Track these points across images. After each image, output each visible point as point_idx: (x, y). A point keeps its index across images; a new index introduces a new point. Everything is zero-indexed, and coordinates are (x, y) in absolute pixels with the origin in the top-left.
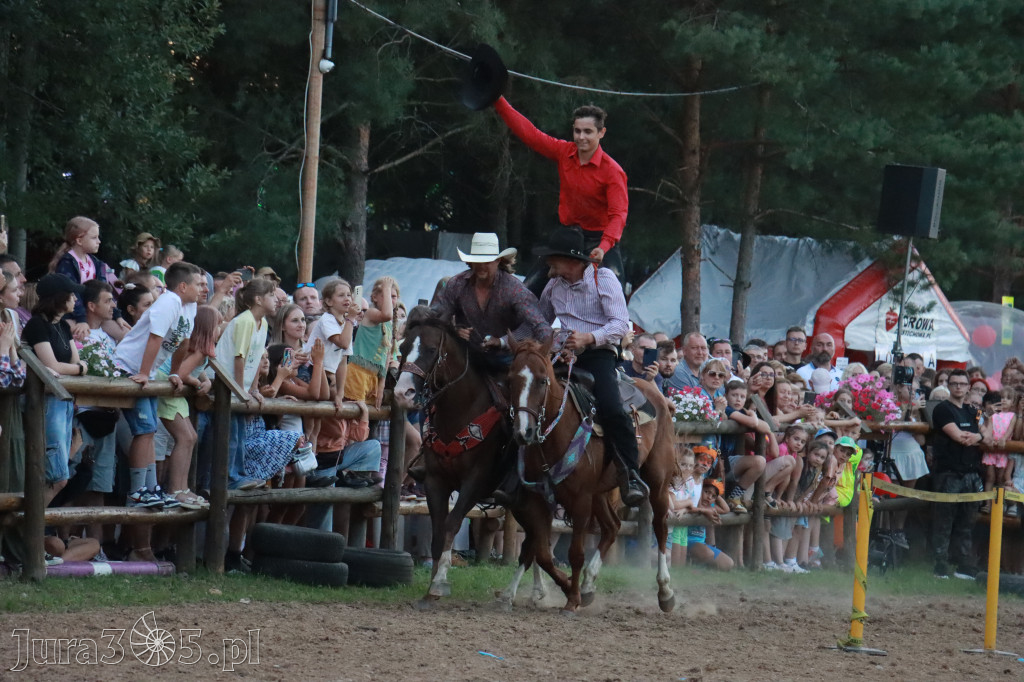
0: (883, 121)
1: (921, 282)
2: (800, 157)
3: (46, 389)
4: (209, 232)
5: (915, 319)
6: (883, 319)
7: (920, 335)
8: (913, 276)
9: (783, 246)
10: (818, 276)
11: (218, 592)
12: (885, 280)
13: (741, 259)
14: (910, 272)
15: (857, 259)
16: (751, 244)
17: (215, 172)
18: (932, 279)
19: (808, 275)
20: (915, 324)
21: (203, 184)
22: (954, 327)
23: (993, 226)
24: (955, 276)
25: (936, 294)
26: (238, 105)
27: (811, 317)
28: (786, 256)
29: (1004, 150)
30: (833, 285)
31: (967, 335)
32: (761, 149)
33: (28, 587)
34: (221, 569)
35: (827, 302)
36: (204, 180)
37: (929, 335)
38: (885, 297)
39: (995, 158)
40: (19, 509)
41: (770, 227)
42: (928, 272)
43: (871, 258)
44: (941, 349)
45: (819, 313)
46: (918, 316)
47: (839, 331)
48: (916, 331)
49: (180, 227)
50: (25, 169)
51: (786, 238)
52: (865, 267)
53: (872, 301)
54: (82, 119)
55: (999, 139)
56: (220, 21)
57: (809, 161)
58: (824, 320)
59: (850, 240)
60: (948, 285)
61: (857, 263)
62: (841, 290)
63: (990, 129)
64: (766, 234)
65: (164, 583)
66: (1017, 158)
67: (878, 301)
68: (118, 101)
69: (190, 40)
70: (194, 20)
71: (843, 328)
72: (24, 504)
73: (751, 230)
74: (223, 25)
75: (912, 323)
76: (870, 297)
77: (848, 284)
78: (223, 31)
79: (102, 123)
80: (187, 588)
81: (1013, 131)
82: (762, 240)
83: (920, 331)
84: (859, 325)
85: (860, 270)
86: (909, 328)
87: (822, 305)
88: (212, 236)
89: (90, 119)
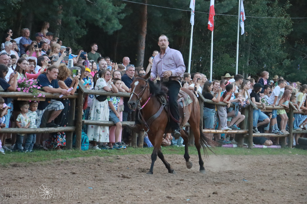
3: (253, 107)
4: (288, 74)
11: (291, 152)
17: (290, 61)
21: (287, 63)
26: (295, 46)
33: (249, 150)
34: (291, 147)
36: (287, 62)
40: (247, 133)
49: (282, 73)
50: (248, 61)
54: (261, 50)
56: (292, 28)
65: (279, 150)
68: (269, 46)
69: (285, 32)
70: (286, 28)
72: (249, 132)
74: (293, 29)
78: (293, 30)
79: (265, 51)
80: (284, 151)
88: (289, 75)
89: (263, 50)
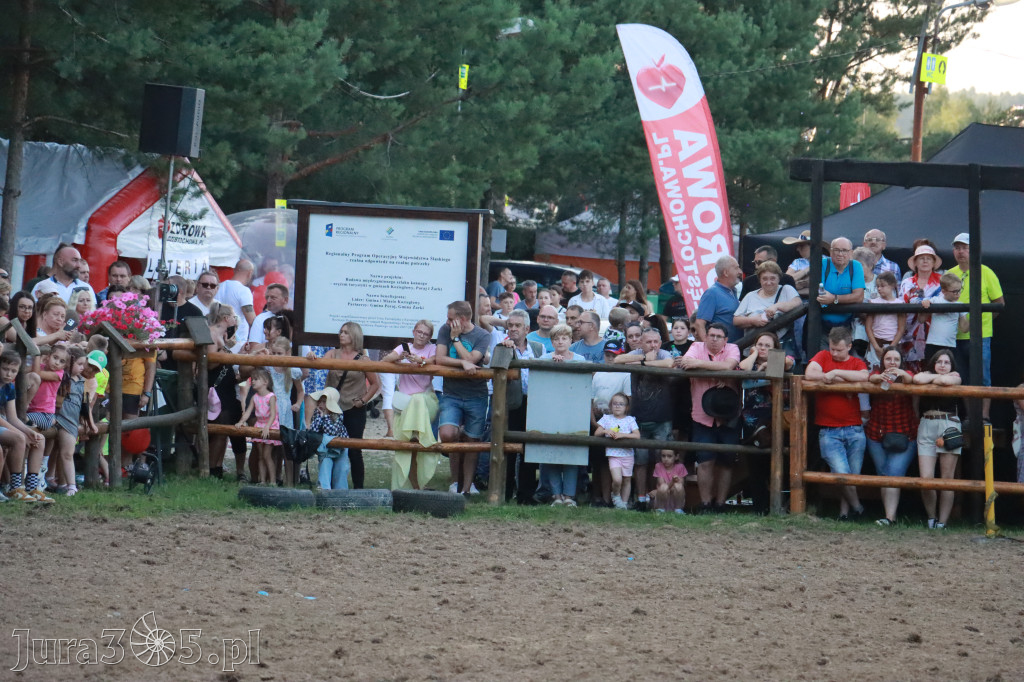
0: (149, 30)
1: (192, 190)
2: (69, 66)
5: (187, 226)
6: (155, 227)
7: (193, 242)
8: (184, 184)
9: (54, 153)
10: (90, 185)
12: (157, 187)
13: (9, 166)
14: (182, 179)
15: (129, 166)
16: (21, 151)
18: (203, 186)
19: (79, 182)
20: (187, 231)
22: (227, 234)
23: (264, 131)
24: (225, 184)
25: (207, 201)
27: (82, 225)
28: (56, 164)
29: (267, 62)
30: (105, 192)
31: (239, 240)
32: (27, 56)
35: (99, 210)
37: (201, 242)
38: (157, 205)
39: (259, 70)
41: (41, 134)
42: (198, 179)
43: (142, 166)
44: (213, 255)
45: (91, 220)
46: (190, 224)
47: (111, 239)
48: (187, 237)
51: (56, 144)
52: (136, 175)
53: (143, 209)
55: (263, 50)
57: (78, 70)
58: (95, 227)
59: (121, 147)
60: (219, 193)
61: (129, 170)
62: (113, 198)
63: (253, 39)
64: (35, 139)
66: (280, 70)
67: (150, 209)
71: (115, 236)
73: (19, 135)
75: (184, 230)
76: (142, 205)
77: (120, 192)
81: (276, 41)
82: (32, 147)
83: (192, 238)
84: (132, 233)
85: (131, 178)
86: (181, 235)
87: (94, 213)
